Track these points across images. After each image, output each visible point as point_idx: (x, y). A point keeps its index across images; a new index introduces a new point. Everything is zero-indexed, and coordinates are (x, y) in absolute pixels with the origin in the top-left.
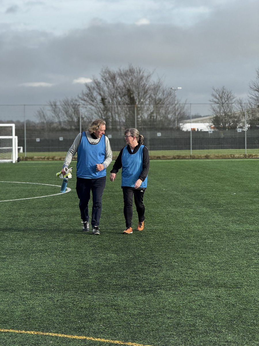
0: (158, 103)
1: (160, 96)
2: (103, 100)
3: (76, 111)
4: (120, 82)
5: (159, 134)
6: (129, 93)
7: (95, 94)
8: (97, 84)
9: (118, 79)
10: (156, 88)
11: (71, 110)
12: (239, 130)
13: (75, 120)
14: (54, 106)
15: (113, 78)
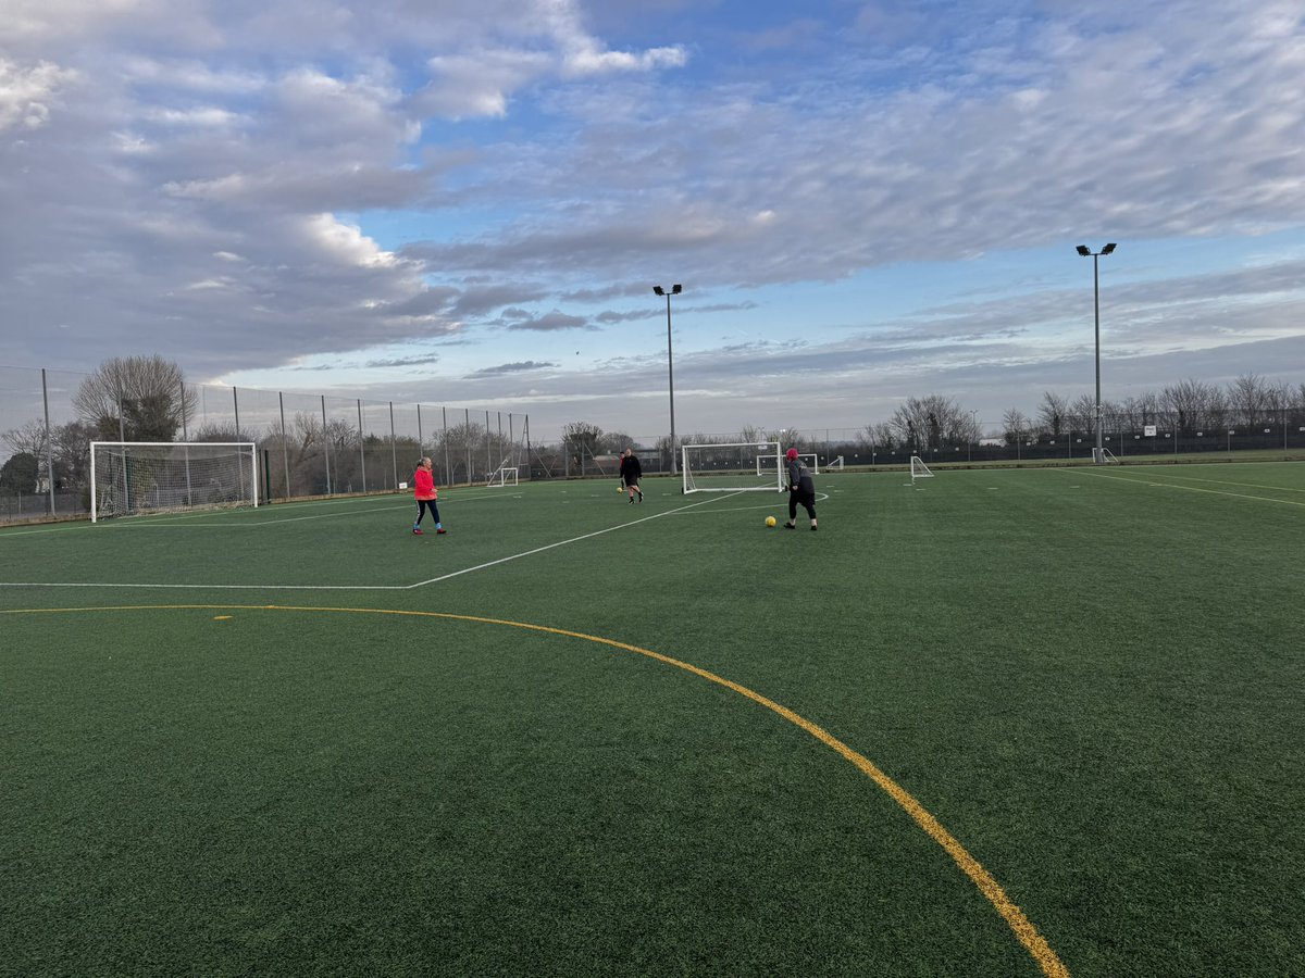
0: (956, 425)
1: (958, 418)
2: (909, 423)
3: (887, 432)
4: (923, 408)
5: (957, 449)
6: (932, 416)
7: (903, 418)
8: (905, 411)
9: (922, 406)
10: (955, 412)
11: (883, 432)
12: (1029, 444)
13: (887, 440)
14: (870, 430)
15: (918, 405)
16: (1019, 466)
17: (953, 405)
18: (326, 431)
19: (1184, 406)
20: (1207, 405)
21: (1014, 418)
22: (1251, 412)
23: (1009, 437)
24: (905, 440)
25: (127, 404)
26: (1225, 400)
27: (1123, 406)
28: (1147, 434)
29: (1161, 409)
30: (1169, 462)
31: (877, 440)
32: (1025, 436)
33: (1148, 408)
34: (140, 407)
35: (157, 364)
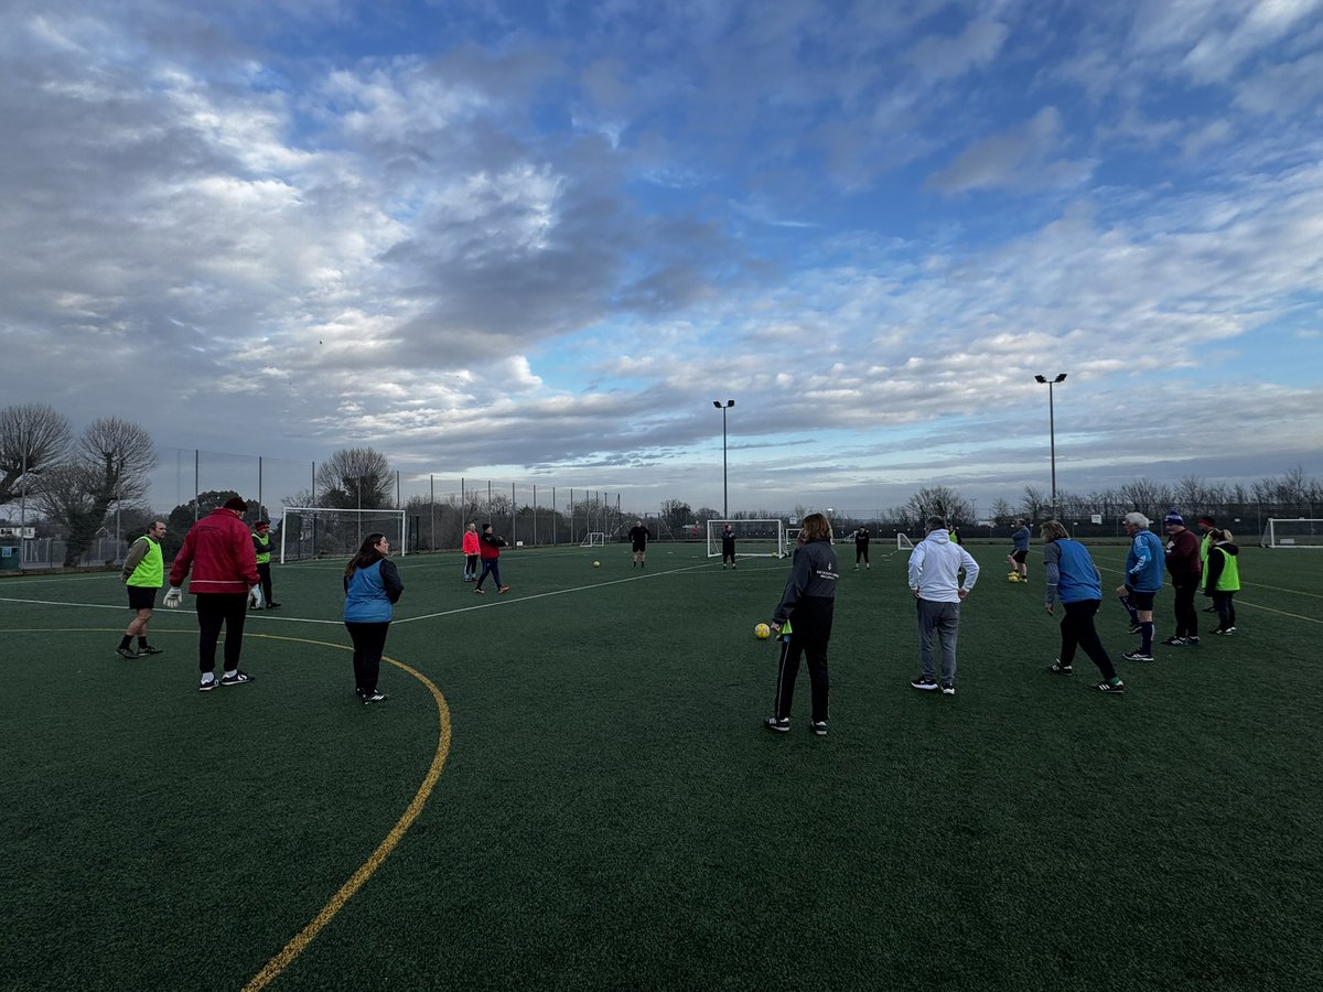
0: (958, 510)
1: (958, 504)
2: (921, 507)
3: (904, 514)
4: (932, 496)
6: (939, 503)
7: (916, 503)
8: (918, 498)
10: (956, 500)
11: (901, 513)
13: (904, 518)
14: (891, 511)
15: (927, 494)
16: (991, 543)
17: (954, 495)
18: (491, 503)
19: (1137, 499)
20: (1158, 499)
21: (1002, 505)
22: (1194, 504)
23: (997, 520)
24: (918, 520)
25: (347, 480)
26: (1172, 496)
27: (1088, 498)
28: (1094, 521)
29: (1120, 502)
30: (1113, 544)
31: (897, 519)
32: (1011, 520)
33: (1109, 501)
34: (358, 484)
35: (370, 455)
